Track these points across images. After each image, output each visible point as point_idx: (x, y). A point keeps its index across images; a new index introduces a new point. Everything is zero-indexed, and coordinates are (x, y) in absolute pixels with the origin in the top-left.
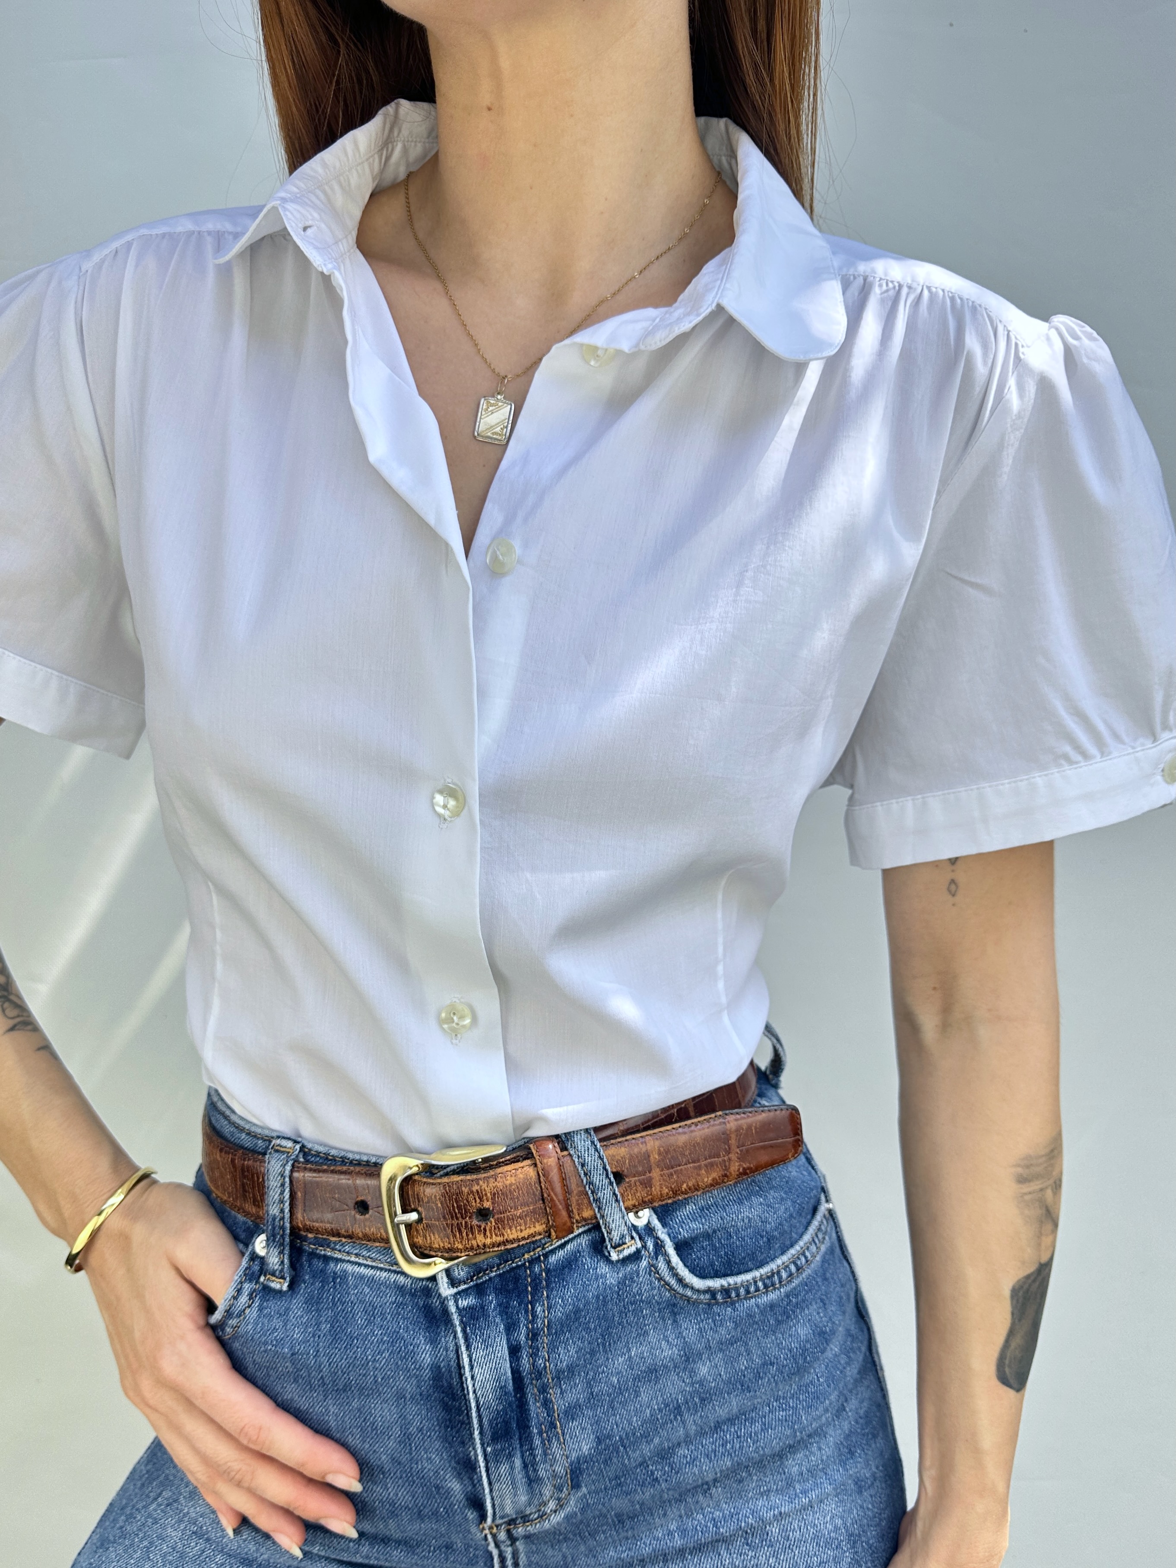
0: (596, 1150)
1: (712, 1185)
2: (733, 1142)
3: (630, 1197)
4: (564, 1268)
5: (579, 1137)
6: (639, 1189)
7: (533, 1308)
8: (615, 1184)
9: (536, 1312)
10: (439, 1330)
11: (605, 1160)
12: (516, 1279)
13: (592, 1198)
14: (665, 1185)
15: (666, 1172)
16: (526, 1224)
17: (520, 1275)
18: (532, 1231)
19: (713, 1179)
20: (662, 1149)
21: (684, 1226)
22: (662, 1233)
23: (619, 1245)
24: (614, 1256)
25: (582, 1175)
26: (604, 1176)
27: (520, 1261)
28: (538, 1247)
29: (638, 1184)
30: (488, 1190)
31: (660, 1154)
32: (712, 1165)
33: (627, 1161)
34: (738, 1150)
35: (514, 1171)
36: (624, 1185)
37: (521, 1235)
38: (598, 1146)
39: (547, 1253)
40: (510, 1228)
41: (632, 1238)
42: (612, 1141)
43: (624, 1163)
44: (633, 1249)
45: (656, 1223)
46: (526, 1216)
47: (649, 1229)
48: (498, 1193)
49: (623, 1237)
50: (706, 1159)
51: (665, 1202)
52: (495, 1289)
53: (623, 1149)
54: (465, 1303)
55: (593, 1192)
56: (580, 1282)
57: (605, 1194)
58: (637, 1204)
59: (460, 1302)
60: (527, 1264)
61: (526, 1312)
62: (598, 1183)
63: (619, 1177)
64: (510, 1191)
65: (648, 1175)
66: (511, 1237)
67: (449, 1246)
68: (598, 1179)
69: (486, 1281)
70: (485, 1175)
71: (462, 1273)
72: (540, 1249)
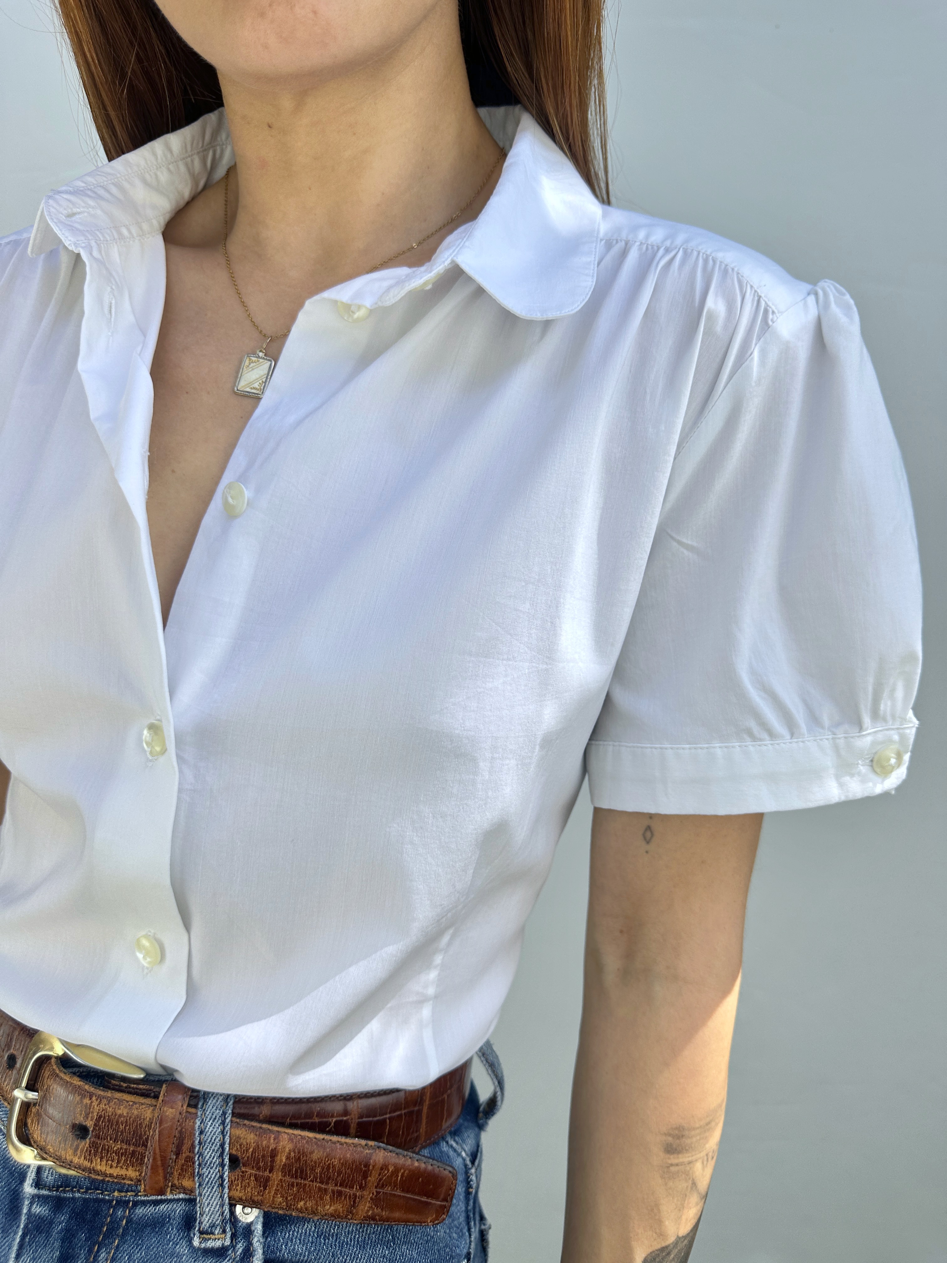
0: (223, 1123)
1: (332, 1216)
2: (373, 1179)
3: (239, 1188)
4: (146, 1225)
5: (215, 1101)
6: (252, 1184)
7: (98, 1251)
8: (226, 1168)
9: (99, 1256)
10: (14, 1223)
11: (227, 1138)
12: (97, 1213)
13: (197, 1171)
14: (281, 1193)
15: (287, 1178)
16: (118, 1162)
17: (102, 1210)
18: (123, 1172)
19: (336, 1211)
20: (292, 1154)
21: (289, 1244)
22: (259, 1241)
23: (207, 1233)
24: (196, 1242)
25: (197, 1142)
26: (218, 1154)
27: (109, 1195)
28: (132, 1191)
29: (253, 1178)
30: (97, 1108)
31: (288, 1158)
32: (340, 1193)
33: (251, 1150)
34: (374, 1191)
35: (131, 1103)
36: (238, 1172)
37: (109, 1171)
38: (227, 1121)
39: (138, 1201)
40: (101, 1158)
41: (224, 1231)
42: (246, 1122)
43: (247, 1151)
44: (218, 1244)
45: (258, 1229)
46: (122, 1154)
47: (248, 1230)
48: (104, 1118)
49: (213, 1226)
50: (336, 1185)
51: (276, 1210)
52: (73, 1211)
53: (252, 1136)
54: (38, 1210)
55: (200, 1165)
56: (155, 1249)
57: (211, 1173)
58: (244, 1198)
59: (34, 1206)
60: (114, 1202)
61: (90, 1251)
62: (207, 1158)
63: (234, 1161)
64: (117, 1122)
65: (267, 1173)
66: (99, 1167)
67: (44, 1143)
68: (210, 1154)
69: (69, 1198)
70: (102, 1093)
71: (50, 1178)
72: (133, 1194)
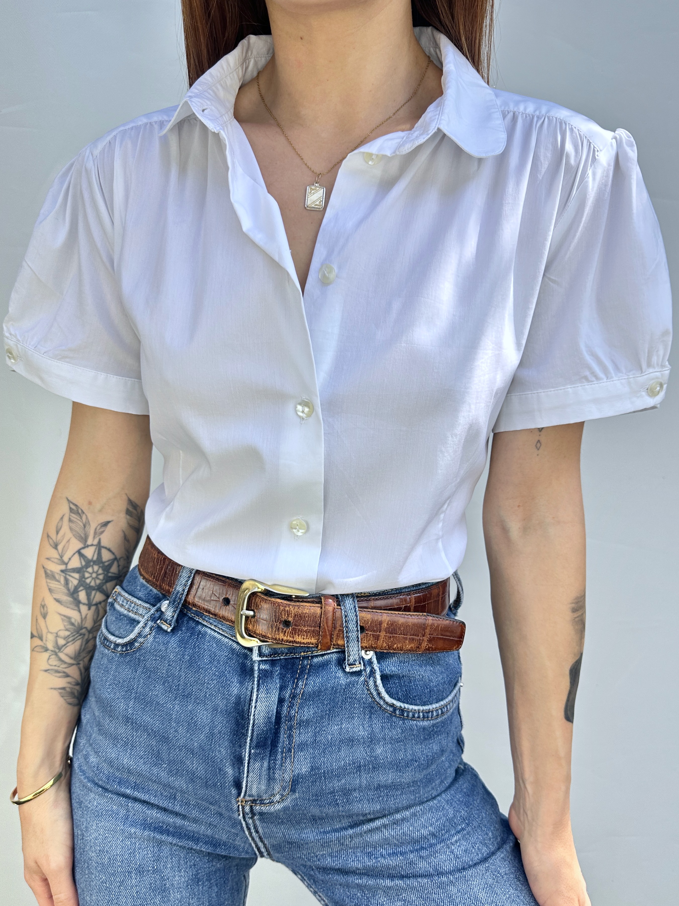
0: (355, 611)
1: (410, 650)
2: (427, 631)
3: (365, 642)
4: (320, 666)
5: (348, 601)
6: (371, 639)
7: (297, 682)
8: (359, 632)
9: (299, 684)
10: (246, 678)
11: (358, 618)
12: (293, 664)
13: (345, 635)
14: (385, 642)
15: (388, 635)
16: (307, 636)
17: (296, 663)
18: (309, 641)
19: (411, 647)
20: (390, 622)
21: (388, 667)
22: (376, 666)
23: (352, 665)
24: (348, 669)
25: (344, 622)
26: (355, 626)
27: (298, 655)
28: (310, 651)
29: (371, 636)
30: (293, 612)
31: (387, 624)
32: (413, 639)
33: (370, 623)
34: (429, 636)
35: (309, 607)
36: (364, 634)
37: (303, 641)
38: (357, 610)
39: (313, 656)
40: (298, 635)
41: (360, 663)
42: (365, 610)
43: (368, 623)
44: (358, 669)
45: (375, 660)
46: (308, 632)
47: (370, 662)
48: (298, 615)
49: (355, 661)
50: (411, 635)
51: (383, 650)
52: (281, 665)
53: (369, 615)
54: (263, 667)
55: (347, 632)
56: (326, 677)
57: (353, 635)
58: (368, 646)
59: (261, 665)
60: (301, 658)
61: (294, 682)
62: (351, 628)
63: (362, 629)
64: (304, 617)
65: (378, 633)
66: (298, 640)
67: (265, 634)
68: (352, 626)
69: (278, 659)
70: (294, 604)
71: (266, 651)
72: (310, 653)
